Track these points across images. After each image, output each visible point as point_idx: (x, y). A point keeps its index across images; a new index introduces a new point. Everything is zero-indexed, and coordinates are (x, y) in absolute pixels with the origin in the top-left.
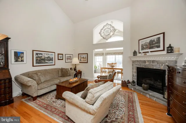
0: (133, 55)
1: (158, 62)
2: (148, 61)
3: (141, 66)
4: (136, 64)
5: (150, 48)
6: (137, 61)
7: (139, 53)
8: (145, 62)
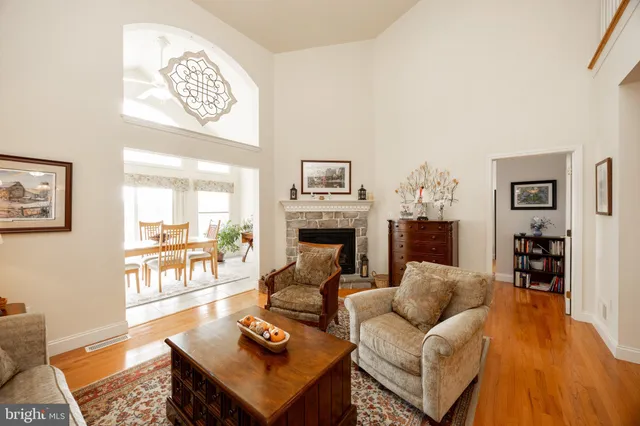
0: (292, 199)
1: (344, 215)
2: (328, 213)
3: (312, 226)
4: (300, 222)
5: (328, 185)
6: (301, 213)
7: (302, 193)
8: (320, 215)
